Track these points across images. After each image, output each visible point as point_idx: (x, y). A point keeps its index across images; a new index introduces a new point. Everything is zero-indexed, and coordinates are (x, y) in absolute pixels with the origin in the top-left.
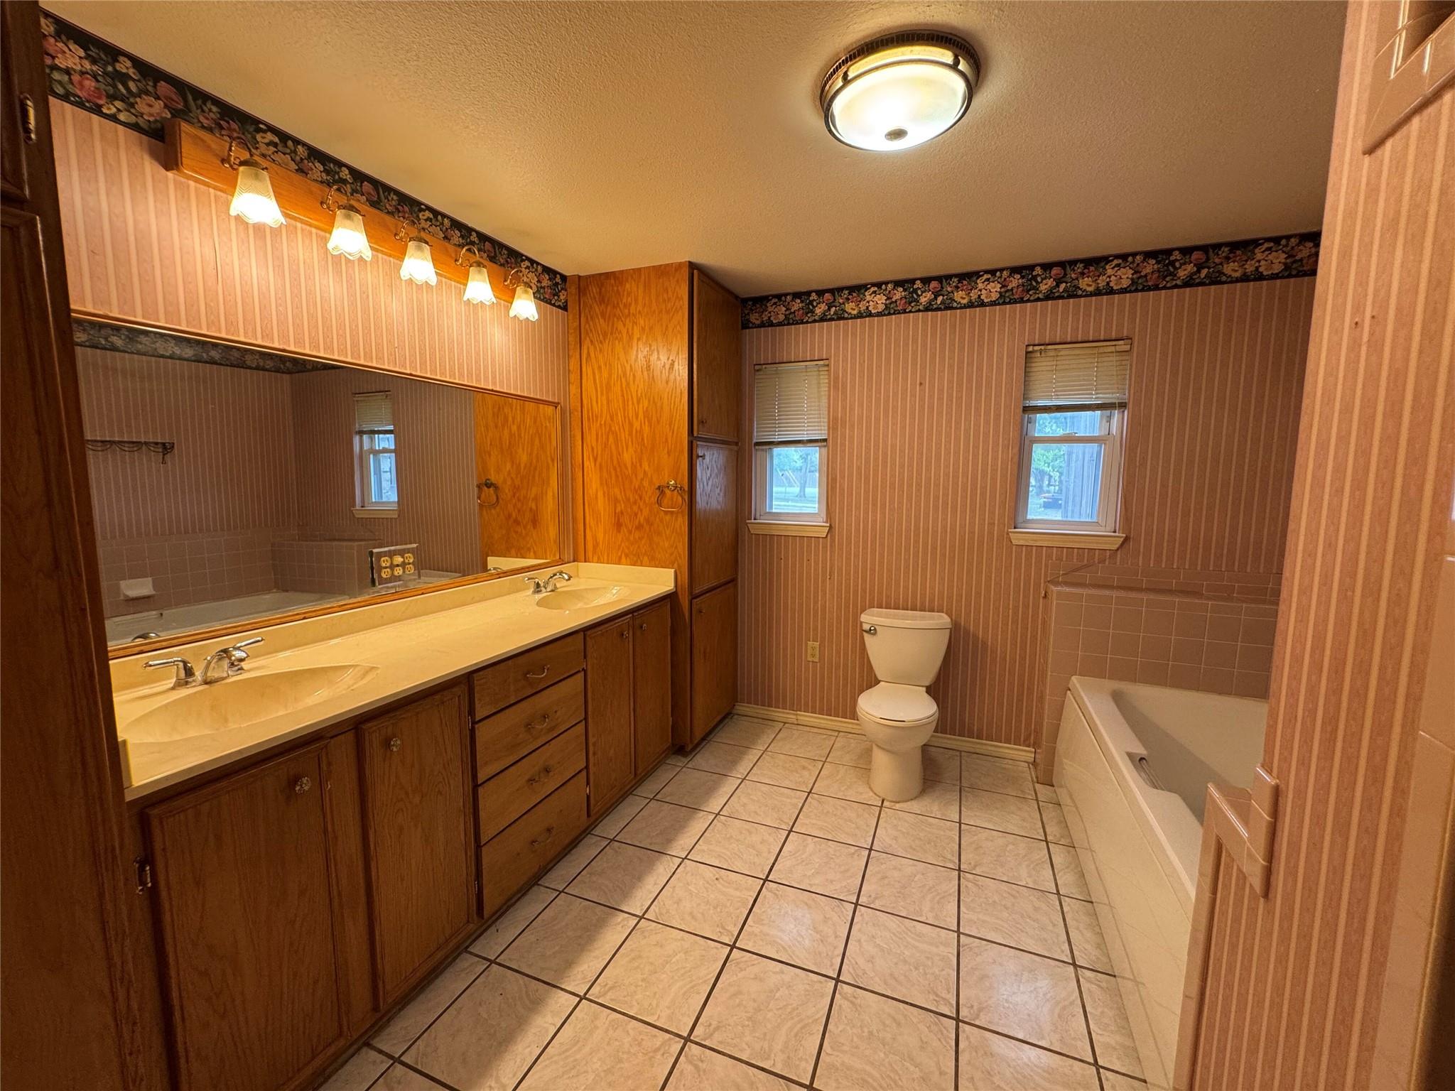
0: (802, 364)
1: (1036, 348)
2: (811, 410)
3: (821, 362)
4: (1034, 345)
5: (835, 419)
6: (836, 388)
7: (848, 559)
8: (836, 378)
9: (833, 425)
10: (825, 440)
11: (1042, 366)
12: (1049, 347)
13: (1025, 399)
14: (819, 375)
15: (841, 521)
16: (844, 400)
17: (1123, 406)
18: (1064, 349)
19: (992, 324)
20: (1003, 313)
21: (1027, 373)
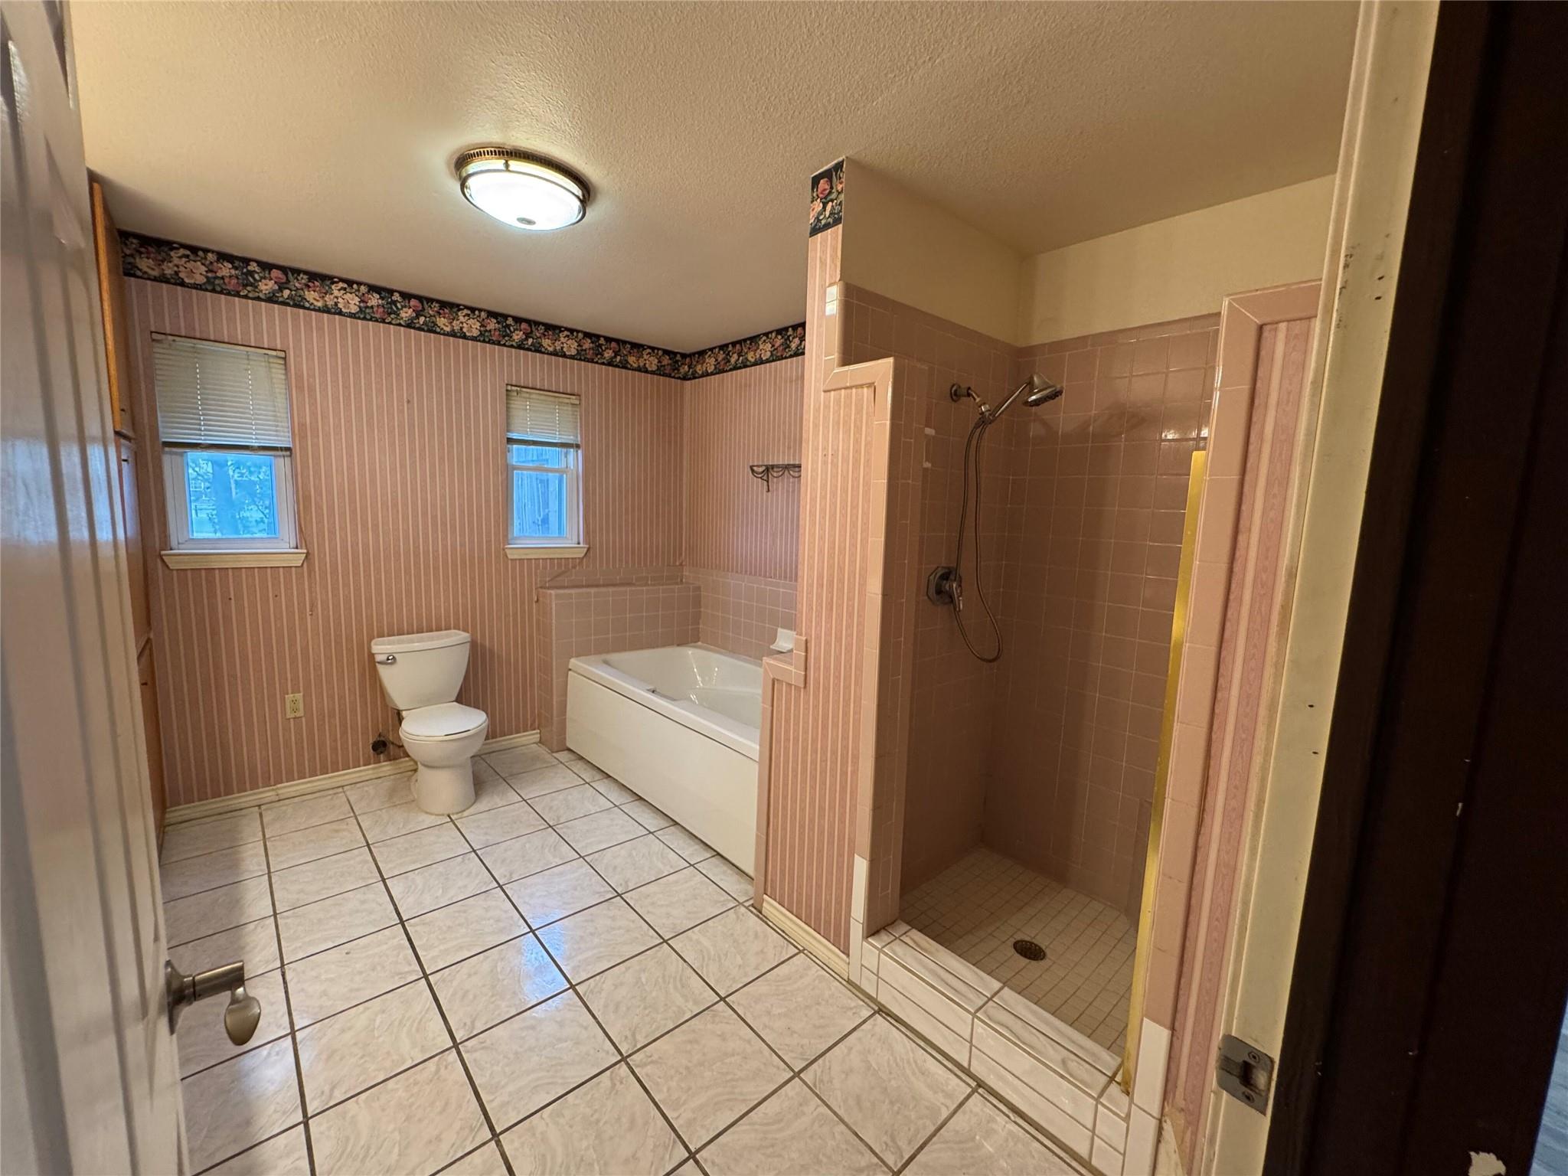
0: (242, 348)
1: (513, 388)
2: (259, 409)
3: (274, 353)
4: (512, 385)
5: (302, 425)
6: (300, 388)
7: (335, 589)
8: (299, 377)
9: (299, 431)
10: (288, 449)
11: (517, 404)
12: (524, 390)
13: (508, 431)
14: (270, 368)
15: (321, 545)
16: (313, 404)
17: (578, 446)
18: (535, 394)
19: (475, 358)
20: (484, 350)
21: (508, 408)
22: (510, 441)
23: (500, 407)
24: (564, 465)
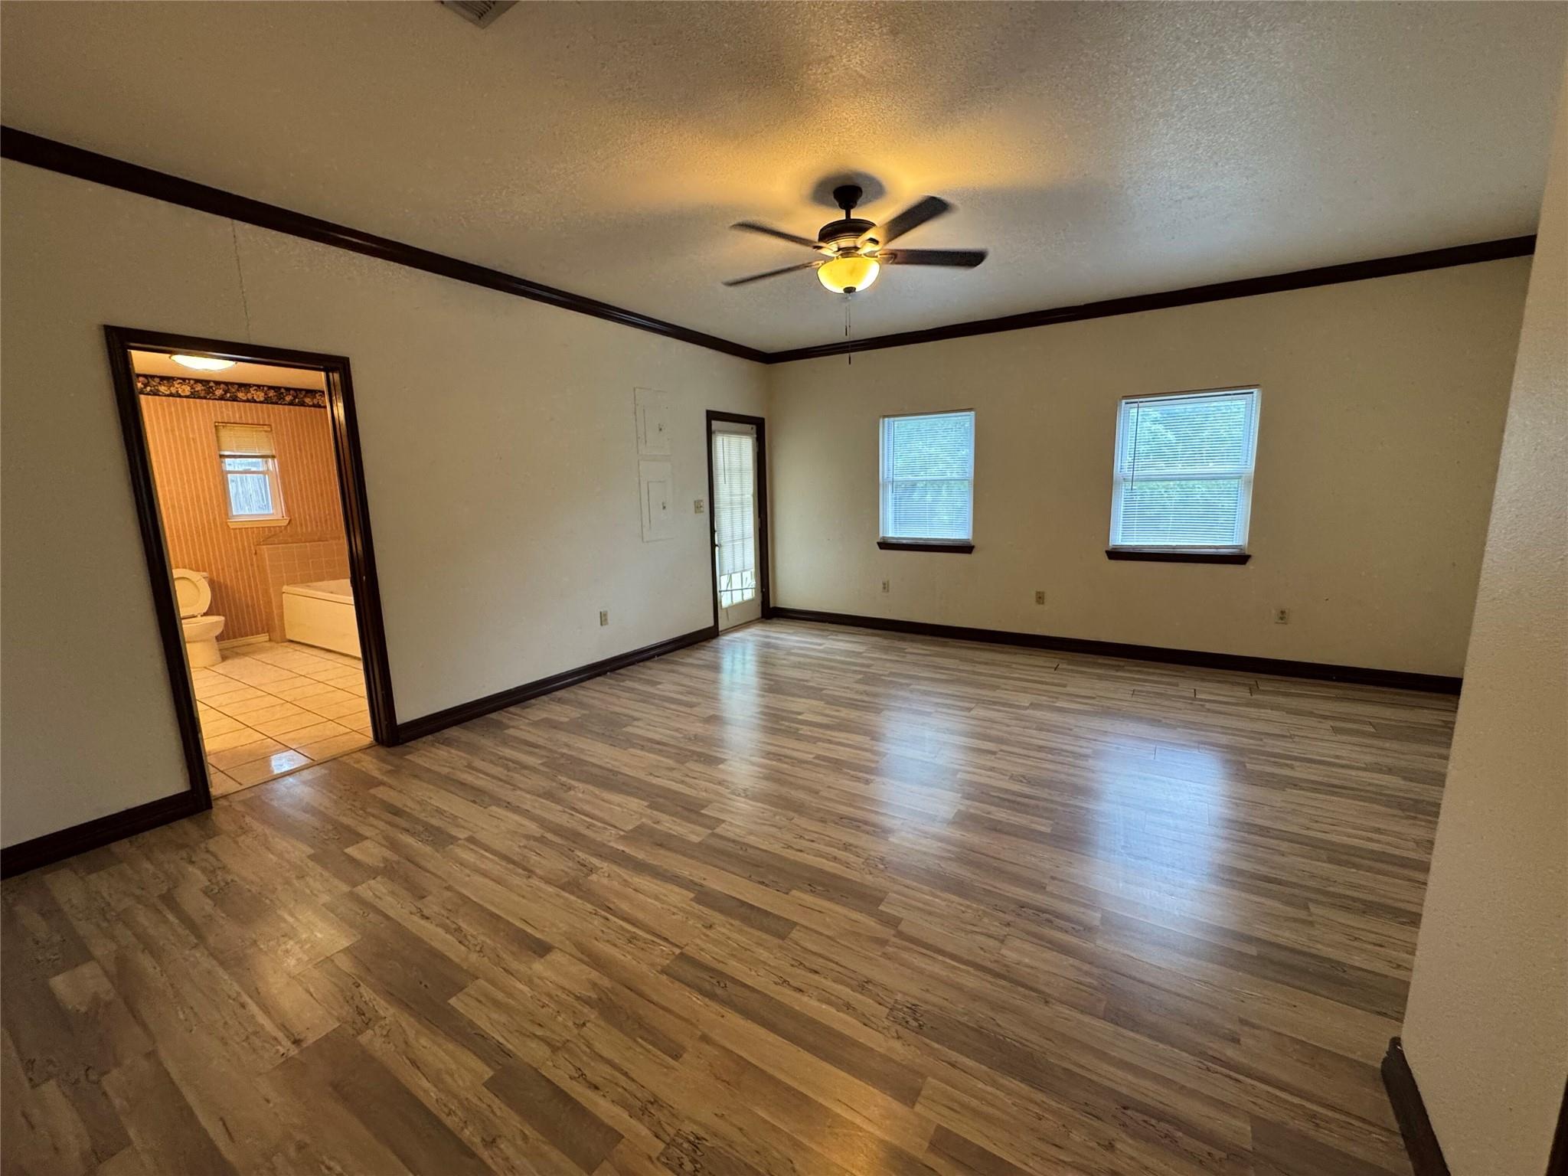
4: (220, 423)
12: (228, 425)
13: (220, 450)
17: (273, 457)
18: (237, 428)
19: (189, 408)
20: (195, 403)
21: (218, 437)
22: (222, 456)
23: (212, 437)
24: (265, 469)
